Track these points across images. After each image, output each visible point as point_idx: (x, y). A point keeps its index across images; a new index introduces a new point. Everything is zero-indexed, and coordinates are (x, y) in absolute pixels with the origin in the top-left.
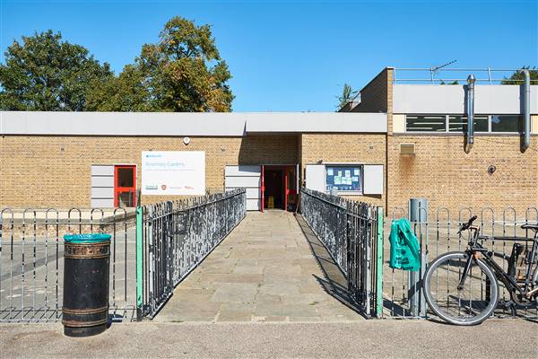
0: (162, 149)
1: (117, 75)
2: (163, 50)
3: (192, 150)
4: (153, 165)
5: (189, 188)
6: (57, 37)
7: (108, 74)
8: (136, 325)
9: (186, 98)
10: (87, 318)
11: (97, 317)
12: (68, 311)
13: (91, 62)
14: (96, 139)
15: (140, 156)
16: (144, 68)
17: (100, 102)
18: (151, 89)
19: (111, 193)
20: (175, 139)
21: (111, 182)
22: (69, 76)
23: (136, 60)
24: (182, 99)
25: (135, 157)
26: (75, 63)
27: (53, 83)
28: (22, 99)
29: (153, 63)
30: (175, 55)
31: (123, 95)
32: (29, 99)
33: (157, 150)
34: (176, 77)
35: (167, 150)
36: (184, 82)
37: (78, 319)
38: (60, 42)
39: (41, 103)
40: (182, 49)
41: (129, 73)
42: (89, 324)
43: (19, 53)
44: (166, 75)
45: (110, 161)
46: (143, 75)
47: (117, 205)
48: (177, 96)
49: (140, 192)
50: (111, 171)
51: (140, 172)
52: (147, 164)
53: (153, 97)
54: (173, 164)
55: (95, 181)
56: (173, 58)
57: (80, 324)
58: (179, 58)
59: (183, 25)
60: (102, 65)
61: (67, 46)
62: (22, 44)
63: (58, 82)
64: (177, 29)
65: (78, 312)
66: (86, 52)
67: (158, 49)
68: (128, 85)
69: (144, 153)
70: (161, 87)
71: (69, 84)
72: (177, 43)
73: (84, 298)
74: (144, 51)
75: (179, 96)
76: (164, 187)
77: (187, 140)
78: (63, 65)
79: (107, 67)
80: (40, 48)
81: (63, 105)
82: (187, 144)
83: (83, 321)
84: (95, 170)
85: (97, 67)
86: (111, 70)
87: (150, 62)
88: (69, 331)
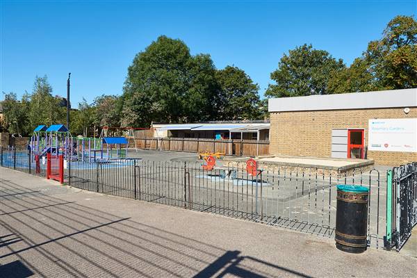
0: (386, 118)
1: (348, 66)
2: (385, 43)
3: (412, 117)
4: (378, 129)
5: (408, 146)
6: (310, 47)
7: (342, 66)
8: (386, 253)
9: (405, 77)
10: (352, 241)
11: (359, 242)
12: (339, 234)
13: (330, 60)
14: (335, 112)
15: (368, 123)
16: (369, 59)
17: (336, 86)
18: (374, 74)
19: (345, 148)
20: (397, 110)
21: (346, 140)
22: (315, 71)
23: (363, 54)
24: (400, 78)
25: (363, 124)
26: (319, 62)
27: (305, 77)
28: (287, 88)
29: (377, 54)
30: (396, 46)
31: (353, 80)
32: (292, 88)
33: (381, 118)
34: (397, 62)
35: (389, 118)
36: (403, 65)
37: (346, 240)
38: (311, 50)
39: (298, 90)
40: (402, 39)
41: (358, 63)
42: (354, 245)
43: (287, 61)
44: (388, 62)
45: (345, 127)
46: (368, 64)
47: (350, 156)
48: (397, 76)
49: (367, 149)
50: (346, 133)
51: (367, 134)
52: (373, 128)
53: (376, 79)
54: (394, 129)
55: (334, 140)
56: (393, 48)
57: (348, 244)
58: (399, 47)
59: (403, 21)
60: (337, 60)
61: (315, 53)
62: (288, 55)
63: (309, 75)
64: (398, 25)
65: (346, 236)
66: (327, 54)
67: (381, 43)
68: (357, 72)
69: (371, 121)
70: (384, 71)
71: (315, 76)
72: (398, 35)
73: (351, 228)
74: (370, 46)
75: (399, 76)
76: (386, 145)
77: (407, 110)
78: (312, 64)
79: (341, 61)
80: (299, 56)
81: (313, 91)
82: (407, 113)
83: (350, 242)
84: (335, 133)
85: (334, 62)
86: (343, 63)
87: (374, 53)
88: (339, 246)
